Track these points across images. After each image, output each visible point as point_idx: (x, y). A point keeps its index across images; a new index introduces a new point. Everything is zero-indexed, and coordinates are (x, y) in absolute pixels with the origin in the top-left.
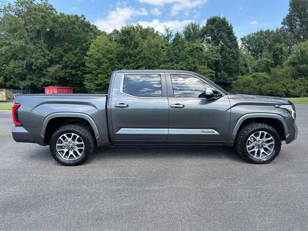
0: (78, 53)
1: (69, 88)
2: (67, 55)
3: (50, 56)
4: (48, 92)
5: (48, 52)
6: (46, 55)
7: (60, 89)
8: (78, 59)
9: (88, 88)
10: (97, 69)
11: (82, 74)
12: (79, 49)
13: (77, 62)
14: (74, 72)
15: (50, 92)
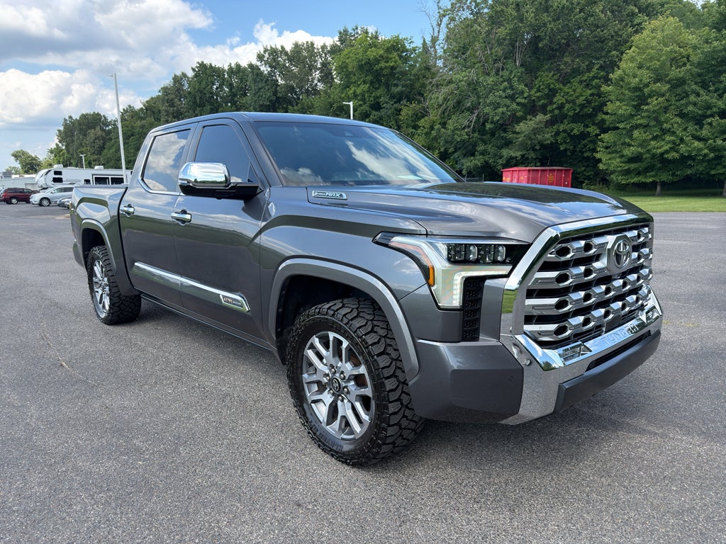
0: (594, 78)
1: (562, 170)
2: (566, 89)
3: (526, 95)
4: (509, 179)
5: (522, 87)
6: (518, 96)
7: (534, 173)
8: (592, 95)
9: (605, 168)
10: (632, 116)
11: (598, 131)
12: (597, 66)
13: (589, 102)
14: (577, 129)
15: (511, 181)
